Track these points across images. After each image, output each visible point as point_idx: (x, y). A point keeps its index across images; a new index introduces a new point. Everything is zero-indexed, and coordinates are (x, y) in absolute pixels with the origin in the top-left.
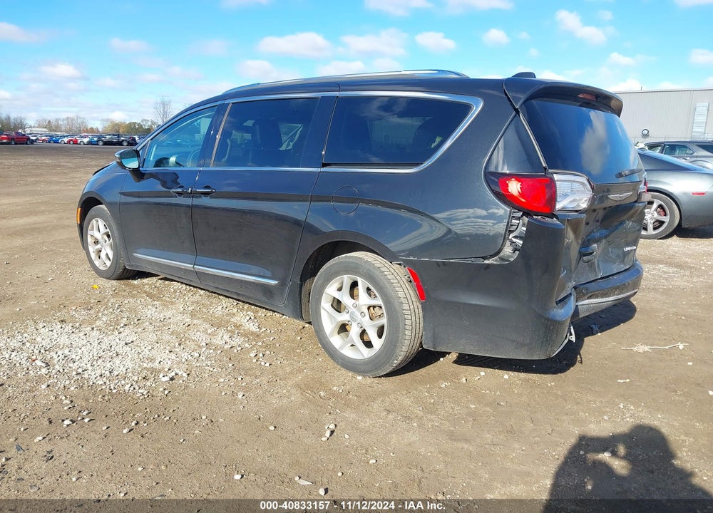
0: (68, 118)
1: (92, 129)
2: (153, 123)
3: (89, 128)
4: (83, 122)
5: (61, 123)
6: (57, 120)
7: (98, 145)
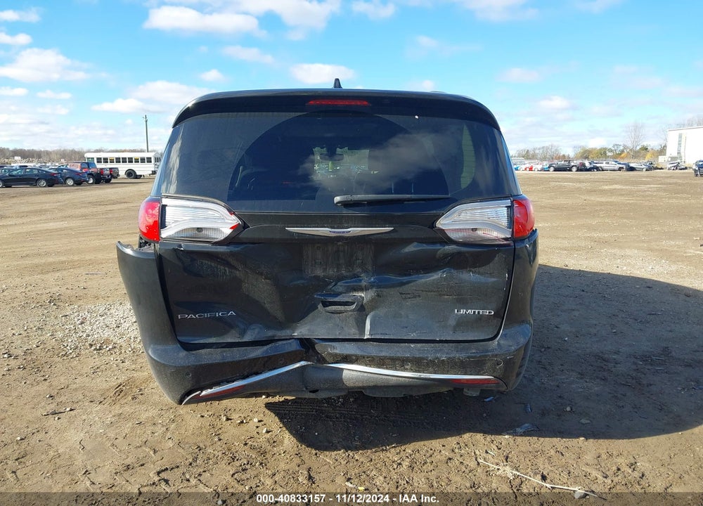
0: (543, 147)
1: (564, 156)
2: (625, 147)
3: (561, 155)
4: (556, 150)
5: (537, 151)
6: (534, 149)
7: (571, 171)
